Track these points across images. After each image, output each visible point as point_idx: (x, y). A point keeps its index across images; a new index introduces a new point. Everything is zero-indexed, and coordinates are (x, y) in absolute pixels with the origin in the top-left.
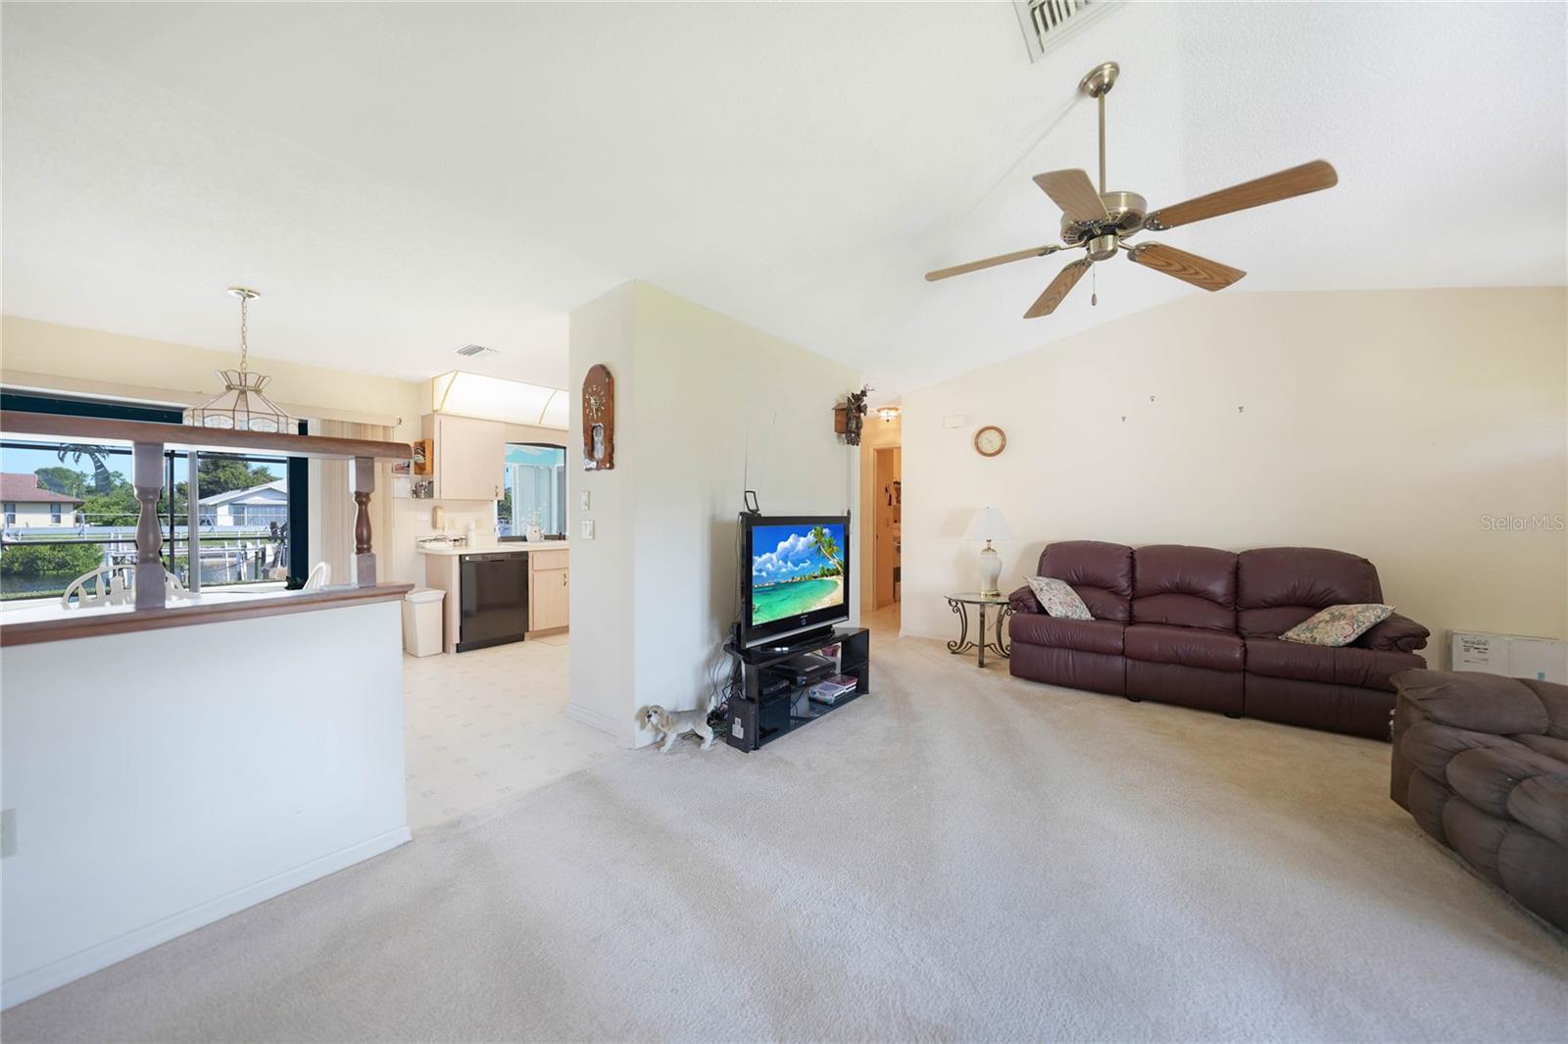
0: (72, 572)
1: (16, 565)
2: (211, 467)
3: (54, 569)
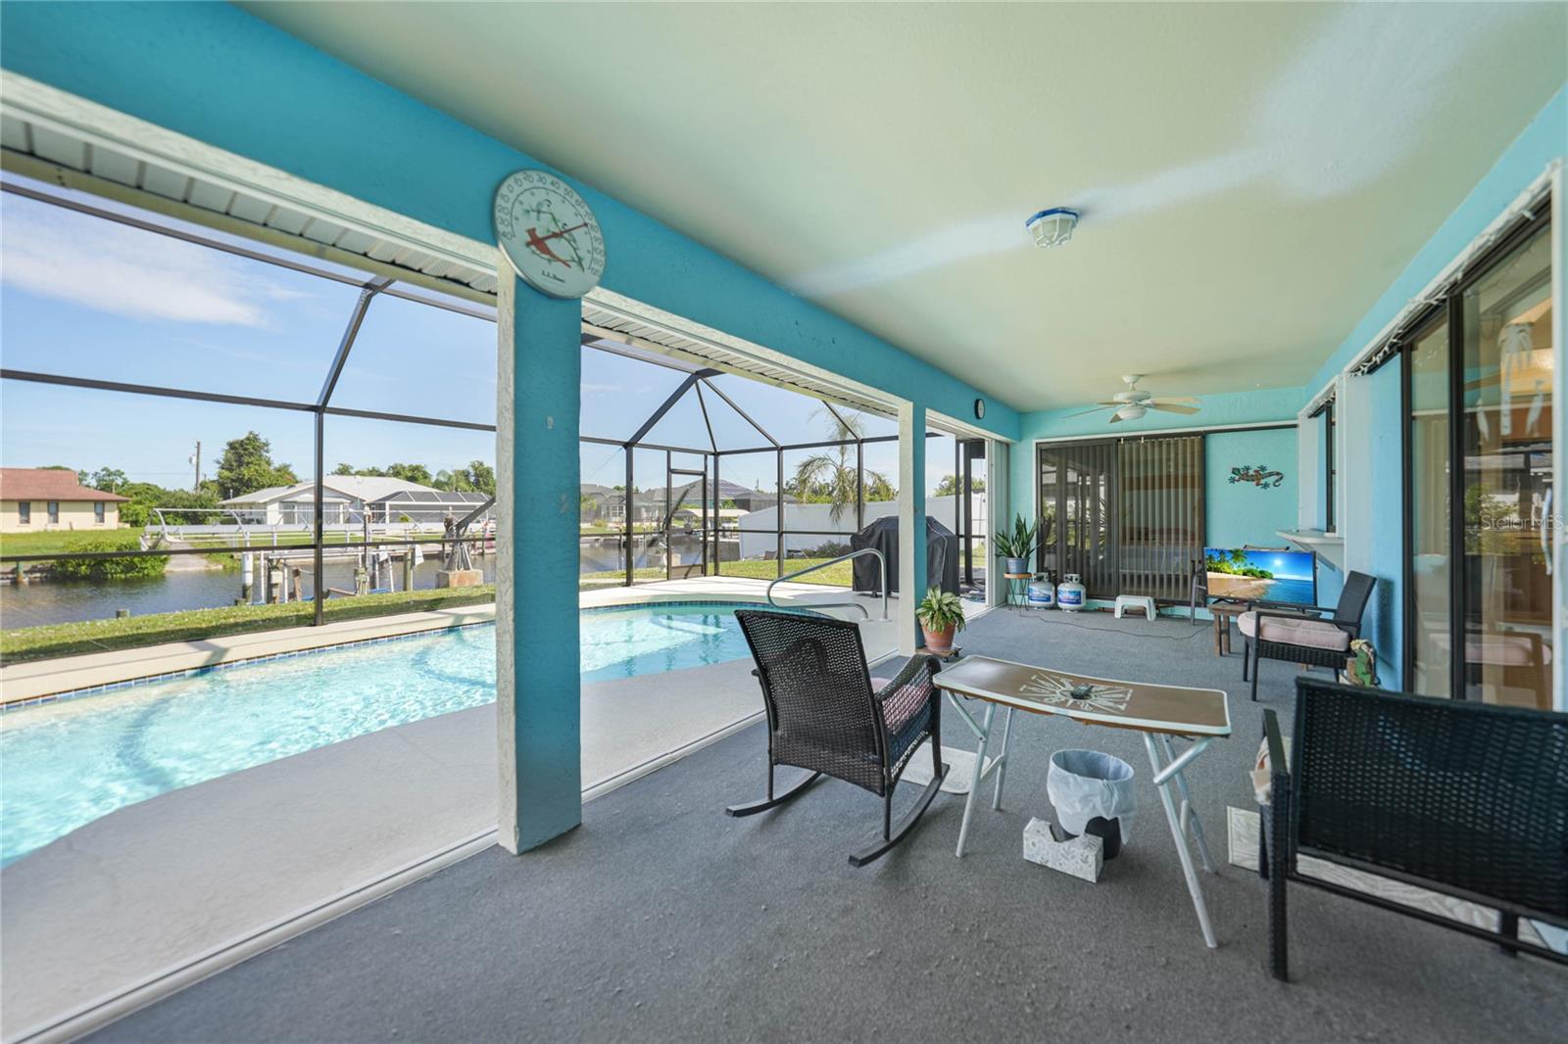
0: (141, 575)
1: (83, 568)
2: (235, 464)
3: (122, 572)
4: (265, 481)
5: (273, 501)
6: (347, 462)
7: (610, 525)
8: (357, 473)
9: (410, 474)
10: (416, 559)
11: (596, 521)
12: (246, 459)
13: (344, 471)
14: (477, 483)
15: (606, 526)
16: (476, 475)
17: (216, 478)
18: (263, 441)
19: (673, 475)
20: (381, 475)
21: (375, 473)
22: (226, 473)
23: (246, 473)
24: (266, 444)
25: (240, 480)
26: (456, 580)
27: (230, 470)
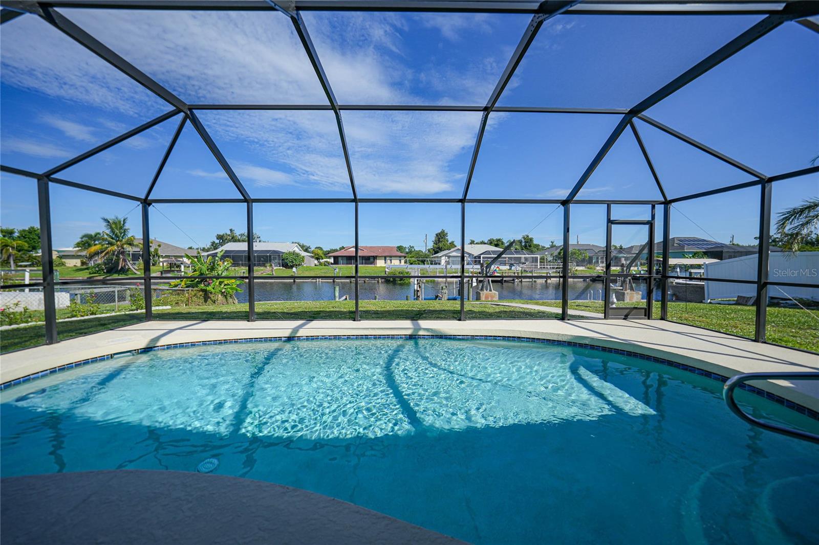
2: (437, 242)
4: (446, 248)
5: (443, 256)
6: (473, 239)
7: (598, 268)
8: (476, 243)
9: (496, 243)
10: (473, 283)
11: (588, 266)
12: (441, 240)
13: (472, 242)
14: (525, 246)
15: (595, 269)
16: (525, 242)
17: (432, 247)
18: (446, 232)
19: (613, 226)
20: (485, 244)
21: (483, 243)
22: (435, 245)
23: (441, 245)
24: (447, 234)
25: (438, 248)
26: (484, 296)
27: (436, 244)
